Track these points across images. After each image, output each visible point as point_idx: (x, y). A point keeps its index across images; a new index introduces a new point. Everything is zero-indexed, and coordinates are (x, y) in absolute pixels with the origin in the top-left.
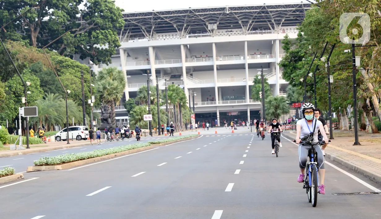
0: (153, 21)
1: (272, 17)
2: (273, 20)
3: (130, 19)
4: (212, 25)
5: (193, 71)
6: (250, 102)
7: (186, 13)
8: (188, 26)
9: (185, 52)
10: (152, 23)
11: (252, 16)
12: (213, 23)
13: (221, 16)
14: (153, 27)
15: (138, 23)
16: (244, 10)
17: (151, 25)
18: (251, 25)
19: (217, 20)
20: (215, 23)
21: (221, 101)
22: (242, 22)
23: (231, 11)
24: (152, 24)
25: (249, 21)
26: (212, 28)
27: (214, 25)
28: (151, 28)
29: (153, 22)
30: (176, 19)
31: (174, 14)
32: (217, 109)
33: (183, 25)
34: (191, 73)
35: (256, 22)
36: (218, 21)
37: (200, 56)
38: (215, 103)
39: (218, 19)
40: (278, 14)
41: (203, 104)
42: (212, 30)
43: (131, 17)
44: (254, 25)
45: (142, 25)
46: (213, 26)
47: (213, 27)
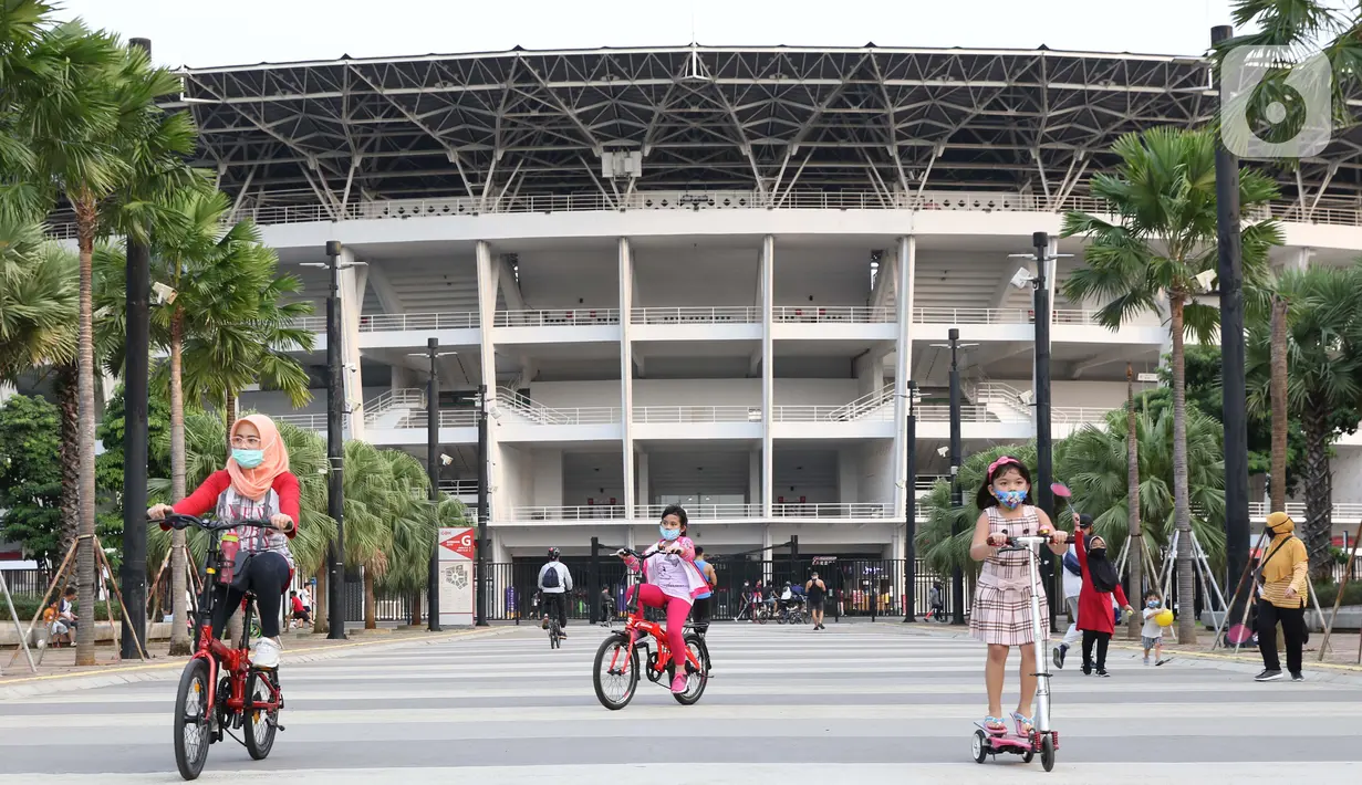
0: (350, 123)
1: (895, 127)
2: (895, 150)
3: (245, 106)
4: (622, 154)
5: (533, 380)
6: (777, 513)
7: (501, 81)
8: (511, 160)
9: (496, 282)
10: (348, 137)
11: (804, 116)
12: (625, 149)
13: (661, 108)
14: (357, 162)
15: (285, 130)
16: (772, 76)
17: (347, 148)
18: (789, 174)
19: (640, 137)
20: (636, 148)
21: (645, 507)
22: (756, 150)
23: (709, 78)
24: (352, 144)
25: (786, 146)
26: (618, 172)
27: (628, 157)
28: (345, 165)
29: (352, 129)
30: (454, 120)
31: (445, 85)
32: (626, 538)
33: (490, 154)
34: (524, 386)
35: (820, 155)
36: (646, 139)
37: (562, 316)
38: (621, 513)
39: (649, 128)
40: (921, 114)
41: (568, 515)
42: (622, 182)
43: (250, 94)
44: (805, 169)
45: (309, 150)
46: (622, 162)
47: (623, 169)
